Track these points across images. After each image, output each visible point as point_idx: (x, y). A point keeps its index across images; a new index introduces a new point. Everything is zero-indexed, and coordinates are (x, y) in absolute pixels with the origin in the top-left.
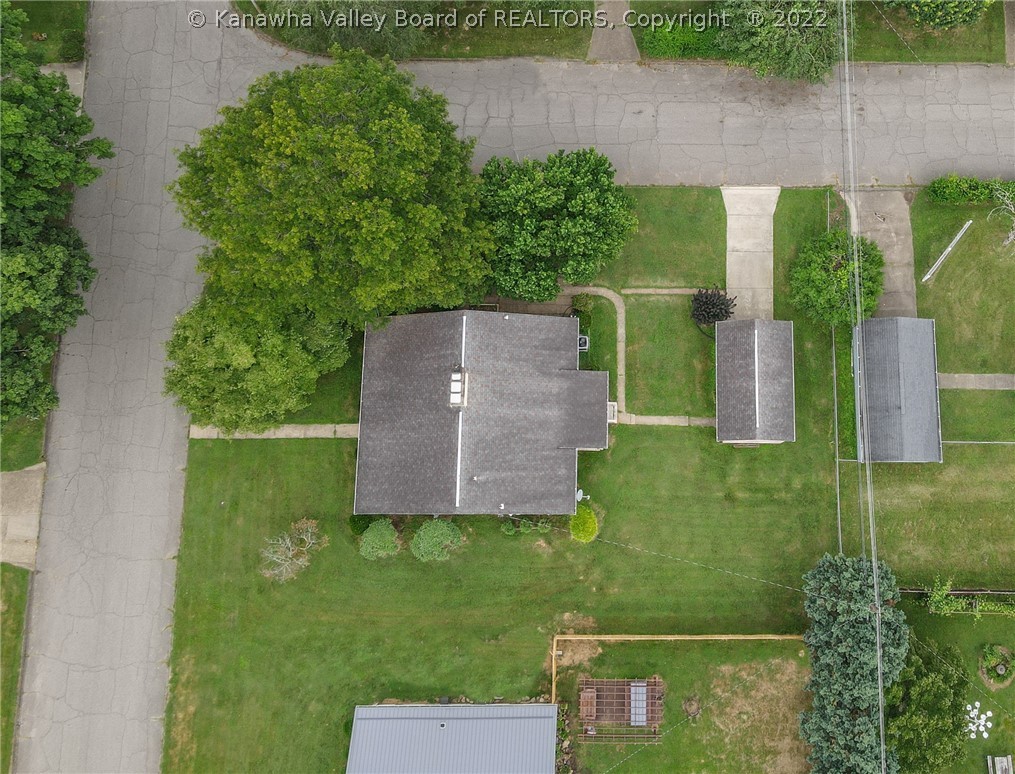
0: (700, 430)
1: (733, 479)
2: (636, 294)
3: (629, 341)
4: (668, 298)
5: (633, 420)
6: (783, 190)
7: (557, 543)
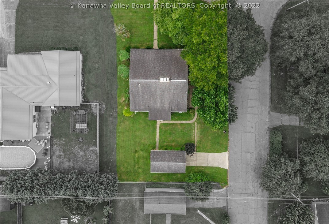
0: (155, 144)
1: (141, 153)
2: (195, 126)
3: (181, 124)
4: (194, 135)
5: (158, 125)
6: (227, 170)
7: (124, 104)
